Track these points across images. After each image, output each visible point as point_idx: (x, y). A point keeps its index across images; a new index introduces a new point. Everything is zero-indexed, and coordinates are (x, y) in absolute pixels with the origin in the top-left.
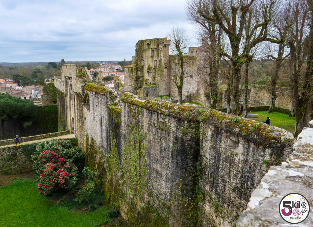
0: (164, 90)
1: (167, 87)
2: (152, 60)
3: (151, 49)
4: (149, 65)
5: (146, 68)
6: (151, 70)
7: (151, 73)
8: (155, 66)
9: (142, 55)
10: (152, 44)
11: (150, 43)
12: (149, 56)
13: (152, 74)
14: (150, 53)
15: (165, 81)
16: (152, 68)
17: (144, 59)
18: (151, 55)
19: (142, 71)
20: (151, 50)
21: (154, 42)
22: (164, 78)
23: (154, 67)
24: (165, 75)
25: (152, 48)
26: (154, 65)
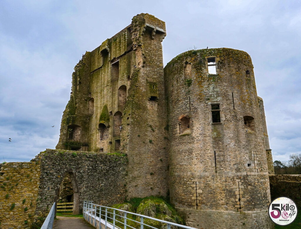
0: (149, 176)
1: (159, 166)
2: (113, 90)
3: (112, 61)
4: (106, 107)
5: (96, 117)
6: (108, 120)
7: (109, 127)
8: (119, 106)
9: (89, 87)
10: (113, 50)
11: (110, 47)
12: (106, 82)
13: (110, 130)
14: (109, 74)
15: (151, 142)
16: (111, 112)
17: (94, 96)
18: (109, 79)
19: (86, 129)
20: (110, 65)
21: (120, 42)
22: (149, 134)
23: (116, 110)
24: (151, 123)
25: (115, 59)
26: (116, 102)
